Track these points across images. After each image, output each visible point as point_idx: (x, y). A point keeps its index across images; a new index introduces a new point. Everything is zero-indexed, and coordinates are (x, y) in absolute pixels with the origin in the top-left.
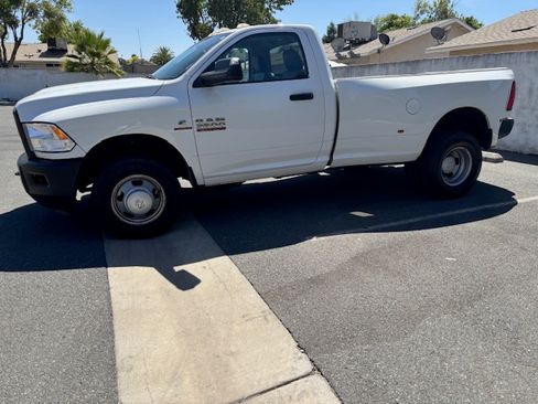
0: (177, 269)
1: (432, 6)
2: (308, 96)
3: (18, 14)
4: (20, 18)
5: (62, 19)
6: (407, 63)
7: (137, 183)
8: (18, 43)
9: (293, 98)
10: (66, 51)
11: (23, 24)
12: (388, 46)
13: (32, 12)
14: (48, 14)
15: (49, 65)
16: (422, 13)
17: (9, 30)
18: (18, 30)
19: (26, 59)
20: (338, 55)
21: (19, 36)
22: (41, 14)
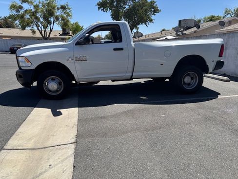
0: (58, 110)
1: (233, 11)
2: (121, 49)
3: (52, 19)
4: (52, 21)
5: (68, 21)
6: (197, 37)
7: (53, 79)
8: (51, 31)
9: (115, 49)
10: (69, 33)
11: (54, 23)
12: (199, 30)
13: (57, 19)
14: (63, 19)
15: (63, 39)
16: (228, 14)
17: (49, 25)
18: (52, 25)
19: (54, 37)
20: (176, 34)
21: (52, 28)
22: (60, 19)
